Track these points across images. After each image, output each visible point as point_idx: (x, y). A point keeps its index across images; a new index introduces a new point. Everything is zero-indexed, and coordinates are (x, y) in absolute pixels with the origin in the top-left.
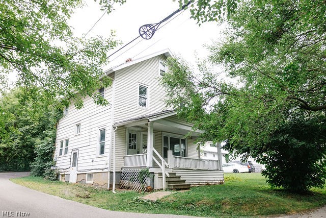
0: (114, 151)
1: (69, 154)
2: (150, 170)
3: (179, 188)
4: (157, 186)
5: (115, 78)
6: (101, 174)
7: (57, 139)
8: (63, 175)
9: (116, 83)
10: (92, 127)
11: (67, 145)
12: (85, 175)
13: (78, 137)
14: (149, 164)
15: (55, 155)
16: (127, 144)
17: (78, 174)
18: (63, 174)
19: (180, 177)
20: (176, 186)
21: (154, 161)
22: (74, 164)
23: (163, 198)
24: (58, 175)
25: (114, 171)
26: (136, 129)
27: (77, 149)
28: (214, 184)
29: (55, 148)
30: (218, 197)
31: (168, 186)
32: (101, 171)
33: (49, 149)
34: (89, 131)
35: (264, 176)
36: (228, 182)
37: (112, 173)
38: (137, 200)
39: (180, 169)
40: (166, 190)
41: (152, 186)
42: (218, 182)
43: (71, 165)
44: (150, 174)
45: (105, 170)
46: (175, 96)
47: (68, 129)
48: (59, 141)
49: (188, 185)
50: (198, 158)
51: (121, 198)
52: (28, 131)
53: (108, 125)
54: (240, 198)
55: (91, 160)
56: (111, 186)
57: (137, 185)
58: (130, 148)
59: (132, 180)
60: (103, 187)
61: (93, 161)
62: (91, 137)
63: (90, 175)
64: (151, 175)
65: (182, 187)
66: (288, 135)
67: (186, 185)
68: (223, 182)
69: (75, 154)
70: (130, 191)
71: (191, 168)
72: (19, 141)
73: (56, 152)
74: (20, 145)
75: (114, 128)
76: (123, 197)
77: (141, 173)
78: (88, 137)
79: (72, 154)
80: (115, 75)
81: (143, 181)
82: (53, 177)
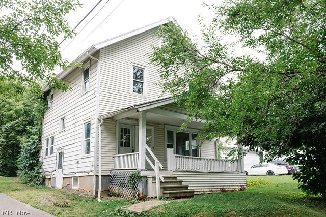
0: (100, 150)
1: (54, 154)
2: (142, 174)
3: (178, 195)
4: (151, 194)
5: (100, 58)
6: (86, 178)
7: (43, 136)
8: (50, 179)
9: (101, 65)
10: (77, 121)
11: (53, 143)
12: (70, 179)
13: (64, 133)
14: (141, 165)
15: (41, 155)
16: (117, 140)
17: (63, 178)
18: (49, 177)
19: (182, 182)
20: (174, 193)
21: (147, 162)
22: (60, 166)
23: (150, 210)
24: (44, 179)
25: (100, 175)
26: (129, 122)
27: (62, 148)
28: (232, 191)
29: (41, 147)
30: (221, 209)
31: (163, 193)
32: (86, 174)
33: (35, 148)
34: (74, 126)
35: (296, 181)
36: (252, 188)
37: (97, 176)
38: (119, 211)
39: (184, 172)
40: (160, 199)
41: (144, 194)
42: (237, 188)
43: (57, 168)
44: (142, 179)
45: (91, 174)
46: (171, 77)
47: (53, 125)
48: (45, 139)
49: (190, 192)
50: (213, 157)
51: (103, 208)
52: (12, 128)
53: (93, 118)
54: (252, 211)
55: (76, 162)
56: (97, 192)
57: (128, 192)
58: (122, 146)
59: (122, 185)
60: (89, 193)
61: (78, 162)
62: (76, 133)
63: (76, 179)
64: (144, 180)
65: (182, 195)
66: (324, 124)
67: (188, 192)
68: (244, 188)
69: (60, 154)
70: (119, 199)
71: (200, 171)
72: (3, 139)
73: (42, 151)
74: (4, 144)
75: (100, 121)
76: (105, 207)
77: (131, 177)
78: (73, 134)
79: (58, 154)
80: (101, 53)
81: (134, 187)
82: (39, 181)
